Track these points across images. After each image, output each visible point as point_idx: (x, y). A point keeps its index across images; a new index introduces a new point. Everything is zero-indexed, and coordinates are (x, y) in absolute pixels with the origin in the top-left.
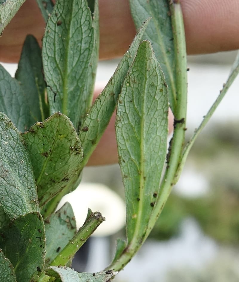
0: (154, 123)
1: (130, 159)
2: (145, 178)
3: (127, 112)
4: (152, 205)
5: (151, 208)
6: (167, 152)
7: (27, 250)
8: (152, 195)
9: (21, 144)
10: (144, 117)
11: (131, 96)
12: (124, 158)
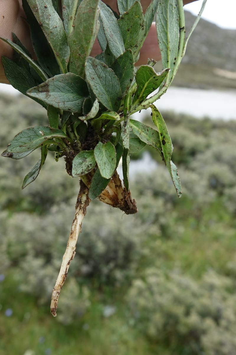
0: (172, 24)
1: (163, 41)
2: (170, 50)
3: (161, 18)
4: (174, 63)
5: (174, 65)
6: (179, 39)
7: (124, 75)
8: (174, 59)
9: (118, 24)
10: (168, 20)
11: (162, 11)
12: (160, 41)
